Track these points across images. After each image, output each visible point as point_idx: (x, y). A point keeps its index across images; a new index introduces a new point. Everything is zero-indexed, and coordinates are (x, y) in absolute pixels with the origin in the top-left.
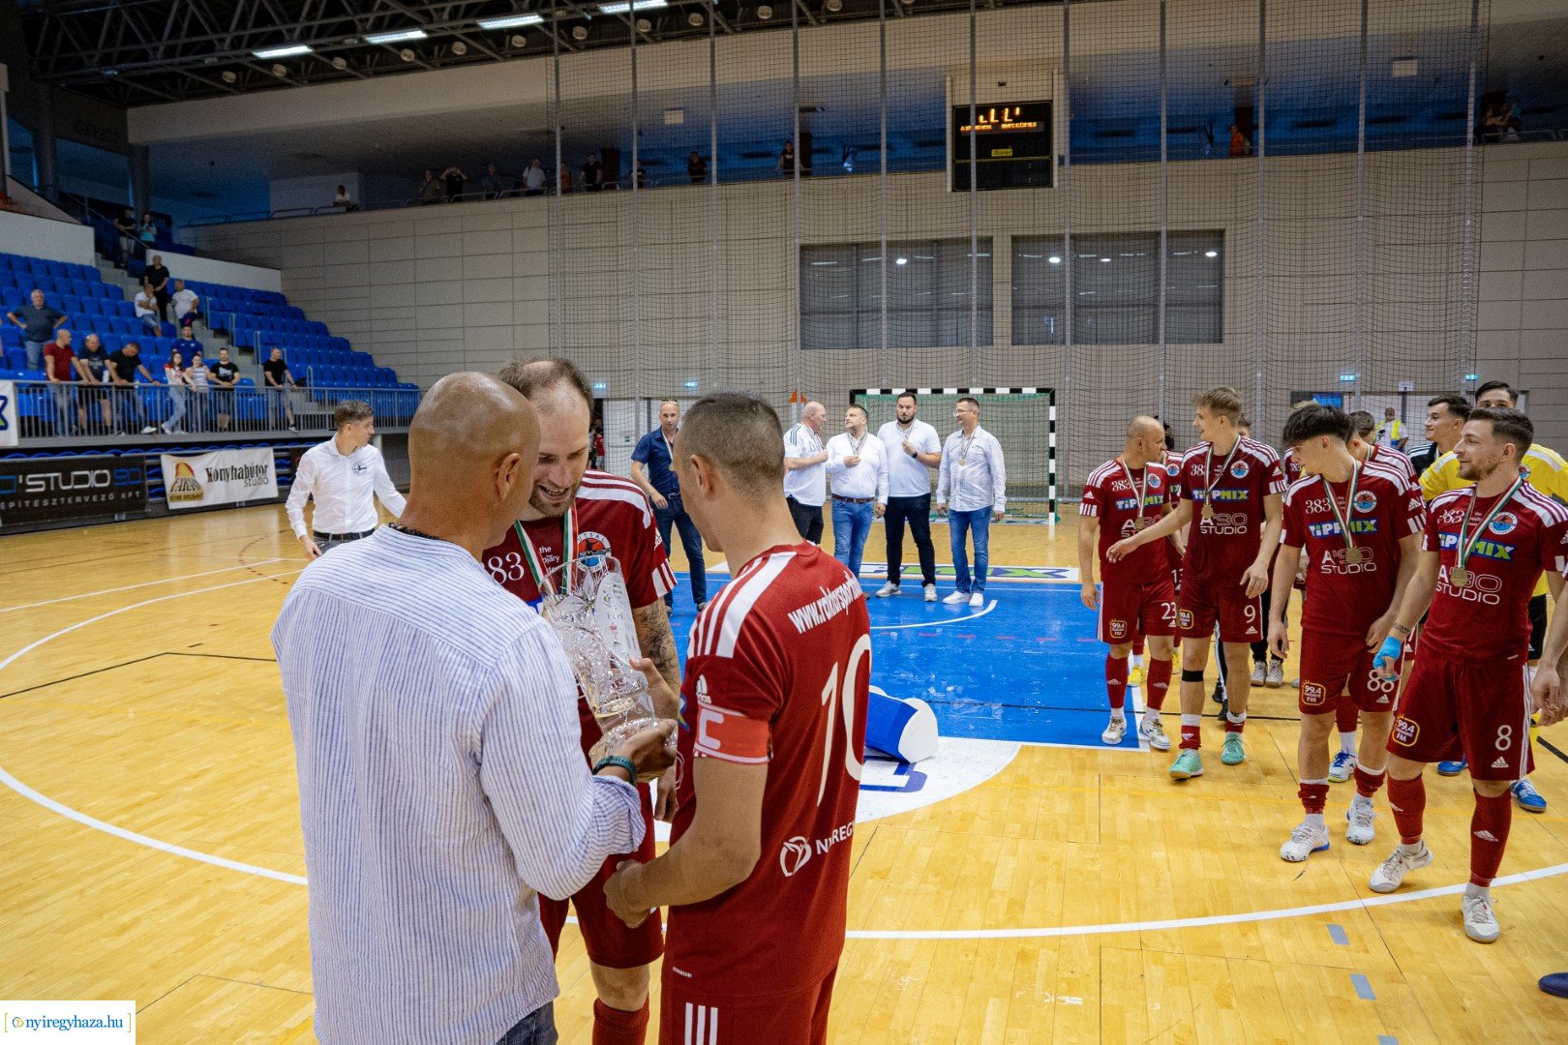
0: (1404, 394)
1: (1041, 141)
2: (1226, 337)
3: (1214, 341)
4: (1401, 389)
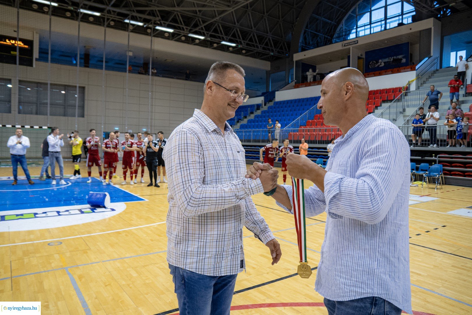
1: (30, 52)
2: (85, 116)
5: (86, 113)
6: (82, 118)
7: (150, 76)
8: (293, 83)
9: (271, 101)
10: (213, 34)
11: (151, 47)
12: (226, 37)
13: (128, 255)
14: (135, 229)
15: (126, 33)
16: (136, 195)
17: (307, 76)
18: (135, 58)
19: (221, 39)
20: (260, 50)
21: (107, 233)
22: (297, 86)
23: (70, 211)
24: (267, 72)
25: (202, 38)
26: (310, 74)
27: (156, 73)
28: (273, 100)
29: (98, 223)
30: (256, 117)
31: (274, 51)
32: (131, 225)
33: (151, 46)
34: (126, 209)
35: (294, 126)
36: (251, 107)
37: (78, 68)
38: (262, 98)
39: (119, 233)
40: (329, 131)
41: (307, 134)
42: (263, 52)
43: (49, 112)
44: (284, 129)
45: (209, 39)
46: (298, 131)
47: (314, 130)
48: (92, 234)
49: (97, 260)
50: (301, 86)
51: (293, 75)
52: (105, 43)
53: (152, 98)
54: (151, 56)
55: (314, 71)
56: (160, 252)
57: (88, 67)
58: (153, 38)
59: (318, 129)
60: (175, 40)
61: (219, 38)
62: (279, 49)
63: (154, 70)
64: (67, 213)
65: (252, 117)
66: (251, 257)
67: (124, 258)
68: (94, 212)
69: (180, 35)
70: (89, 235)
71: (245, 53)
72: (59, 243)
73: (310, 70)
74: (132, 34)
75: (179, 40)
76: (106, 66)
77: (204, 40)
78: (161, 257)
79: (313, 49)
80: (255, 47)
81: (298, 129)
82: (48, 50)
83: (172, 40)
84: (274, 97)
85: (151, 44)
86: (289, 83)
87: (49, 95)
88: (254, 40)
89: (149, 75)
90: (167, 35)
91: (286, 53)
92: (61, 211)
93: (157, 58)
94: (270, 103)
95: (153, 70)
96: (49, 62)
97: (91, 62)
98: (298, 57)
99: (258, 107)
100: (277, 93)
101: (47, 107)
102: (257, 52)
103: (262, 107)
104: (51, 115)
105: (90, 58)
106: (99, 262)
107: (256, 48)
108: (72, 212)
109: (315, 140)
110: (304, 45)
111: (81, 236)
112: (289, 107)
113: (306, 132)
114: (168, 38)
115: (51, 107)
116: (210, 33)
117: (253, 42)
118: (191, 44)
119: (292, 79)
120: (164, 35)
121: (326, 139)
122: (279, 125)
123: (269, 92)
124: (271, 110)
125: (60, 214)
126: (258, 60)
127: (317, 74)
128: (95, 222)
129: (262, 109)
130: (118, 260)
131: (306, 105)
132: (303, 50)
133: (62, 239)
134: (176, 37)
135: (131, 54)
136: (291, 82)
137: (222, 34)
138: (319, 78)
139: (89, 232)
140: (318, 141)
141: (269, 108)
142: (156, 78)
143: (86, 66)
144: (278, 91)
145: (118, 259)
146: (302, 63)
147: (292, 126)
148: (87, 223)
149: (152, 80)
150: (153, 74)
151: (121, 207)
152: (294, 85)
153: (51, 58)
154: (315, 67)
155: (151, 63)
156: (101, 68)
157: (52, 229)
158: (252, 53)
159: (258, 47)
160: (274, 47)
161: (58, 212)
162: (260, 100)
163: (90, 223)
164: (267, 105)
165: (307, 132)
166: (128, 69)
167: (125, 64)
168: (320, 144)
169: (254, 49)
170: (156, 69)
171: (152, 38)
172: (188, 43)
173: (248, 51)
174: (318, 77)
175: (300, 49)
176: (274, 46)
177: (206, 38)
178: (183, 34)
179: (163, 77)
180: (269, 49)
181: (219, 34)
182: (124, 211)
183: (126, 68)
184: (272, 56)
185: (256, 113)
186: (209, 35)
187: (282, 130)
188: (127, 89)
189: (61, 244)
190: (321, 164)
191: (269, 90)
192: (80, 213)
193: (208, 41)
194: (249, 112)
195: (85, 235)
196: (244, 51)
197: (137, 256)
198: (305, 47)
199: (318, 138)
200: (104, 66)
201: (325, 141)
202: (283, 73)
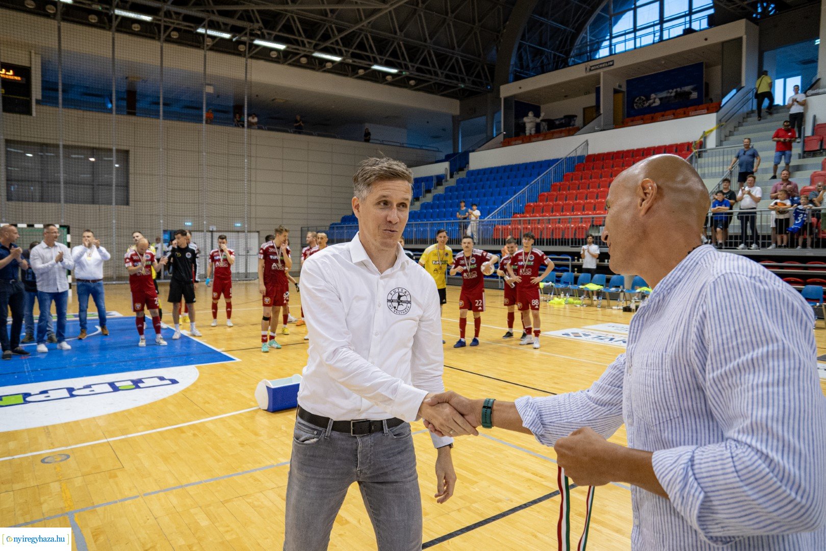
0: (212, 232)
1: (25, 89)
2: (130, 202)
3: (124, 205)
4: (211, 230)
5: (132, 197)
6: (125, 207)
7: (246, 130)
8: (501, 138)
9: (461, 169)
10: (357, 51)
11: (246, 77)
12: (381, 57)
13: (193, 479)
14: (211, 421)
15: (201, 53)
16: (219, 350)
17: (524, 124)
18: (218, 96)
19: (370, 61)
20: (441, 79)
21: (158, 432)
22: (506, 143)
23: (94, 387)
24: (454, 118)
25: (337, 59)
26: (529, 121)
27: (256, 123)
28: (465, 167)
29: (142, 410)
30: (436, 198)
31: (465, 80)
32: (207, 413)
33: (246, 75)
34: (199, 378)
35: (504, 213)
36: (427, 181)
37: (114, 116)
38: (446, 165)
39: (181, 430)
40: (565, 222)
41: (527, 228)
42: (446, 83)
43: (62, 197)
44: (486, 219)
45: (350, 61)
46: (510, 223)
47: (539, 221)
48: (129, 436)
49: (134, 493)
50: (514, 143)
51: (500, 122)
52: (162, 71)
53: (250, 169)
54: (246, 92)
55: (537, 115)
56: (256, 470)
57: (134, 114)
58: (249, 60)
59: (546, 219)
60: (290, 64)
61: (368, 58)
62: (475, 77)
63: (253, 118)
64: (87, 391)
65: (429, 198)
66: (426, 474)
67: (187, 485)
68: (139, 387)
69: (298, 54)
70: (123, 437)
71: (415, 85)
72: (64, 457)
73: (531, 114)
74: (211, 55)
75: (297, 64)
76: (164, 112)
77: (341, 63)
78: (256, 480)
79: (534, 76)
80: (432, 75)
81: (510, 219)
82: (57, 84)
83: (283, 63)
84: (468, 163)
85: (246, 72)
86: (494, 138)
87: (62, 166)
88: (429, 62)
89: (243, 126)
90: (274, 55)
91: (488, 84)
92: (75, 388)
93: (257, 96)
94: (460, 172)
95: (250, 119)
96: (60, 106)
97: (138, 105)
98: (508, 90)
99: (440, 179)
100: (471, 155)
101: (59, 188)
102: (435, 84)
103: (446, 181)
104: (66, 202)
105: (138, 97)
106: (137, 497)
107: (433, 77)
108: (96, 389)
109: (541, 239)
110: (519, 70)
111: (109, 440)
112: (494, 179)
113: (524, 224)
114: (276, 61)
115: (65, 187)
116: (351, 51)
117: (428, 66)
118: (318, 70)
119: (498, 129)
120: (269, 56)
121: (561, 237)
122: (477, 213)
123: (458, 153)
124: (462, 185)
125: (74, 393)
126: (437, 98)
127: (542, 121)
128: (138, 409)
129: (446, 185)
130: (174, 491)
131: (523, 176)
132: (517, 78)
133: (69, 448)
134: (291, 58)
135: (210, 90)
136: (497, 136)
137: (372, 52)
138: (546, 127)
139: (124, 431)
140: (547, 239)
141: (458, 181)
142: (256, 132)
143: (129, 113)
144: (473, 151)
145: (174, 488)
146: (516, 102)
147: (499, 213)
148: (124, 411)
149: (250, 136)
150: (250, 125)
151: (187, 375)
152: (502, 139)
153: (64, 100)
154: (539, 107)
155: (246, 106)
156: (157, 116)
157: (54, 426)
158: (426, 84)
159: (437, 75)
160: (464, 73)
161: (70, 390)
162: (442, 168)
163: (128, 411)
164: (455, 176)
165: (526, 223)
166: (204, 117)
167: (201, 109)
168: (550, 245)
169: (431, 78)
170: (257, 116)
171: (247, 61)
172: (313, 69)
173: (419, 81)
174: (544, 126)
175: (511, 77)
176: (466, 72)
177: (344, 60)
178: (303, 53)
179: (269, 129)
180: (457, 78)
181: (367, 52)
182: (194, 384)
183: (202, 116)
184: (463, 89)
185: (435, 190)
186: (349, 54)
187: (483, 222)
188: (204, 154)
189: (66, 459)
190: (553, 282)
191: (458, 149)
192: (111, 390)
193: (348, 65)
194: (423, 189)
195: (116, 437)
196: (412, 82)
197: (211, 480)
198: (520, 73)
199: (547, 235)
200: (161, 113)
201: (559, 239)
202: (481, 120)
